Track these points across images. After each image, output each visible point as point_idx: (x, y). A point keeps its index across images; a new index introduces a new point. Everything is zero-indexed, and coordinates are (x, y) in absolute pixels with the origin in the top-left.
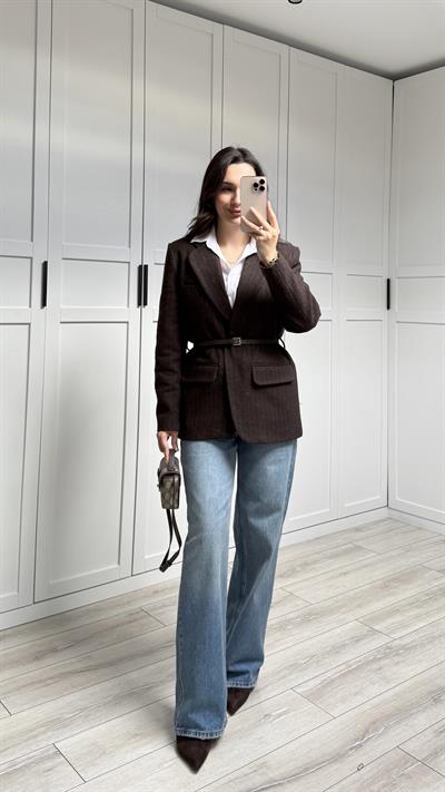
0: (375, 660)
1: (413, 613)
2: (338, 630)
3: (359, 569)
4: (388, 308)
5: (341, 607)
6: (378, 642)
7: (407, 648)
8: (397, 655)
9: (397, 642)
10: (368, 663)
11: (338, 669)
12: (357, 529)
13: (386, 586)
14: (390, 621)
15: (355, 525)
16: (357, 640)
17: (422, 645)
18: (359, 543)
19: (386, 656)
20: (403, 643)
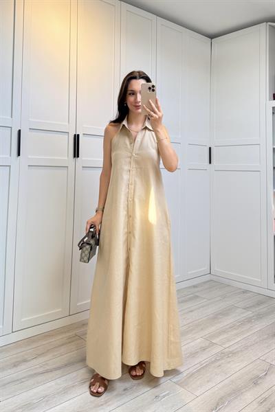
0: (216, 360)
1: (233, 333)
2: (192, 344)
3: (199, 308)
4: (210, 163)
5: (192, 330)
6: (217, 350)
7: (233, 353)
8: (228, 357)
9: (227, 350)
10: (213, 362)
11: (195, 367)
12: (195, 287)
13: (216, 317)
14: (221, 337)
15: (194, 284)
16: (203, 349)
17: (241, 351)
18: (197, 294)
19: (222, 359)
20: (230, 350)
